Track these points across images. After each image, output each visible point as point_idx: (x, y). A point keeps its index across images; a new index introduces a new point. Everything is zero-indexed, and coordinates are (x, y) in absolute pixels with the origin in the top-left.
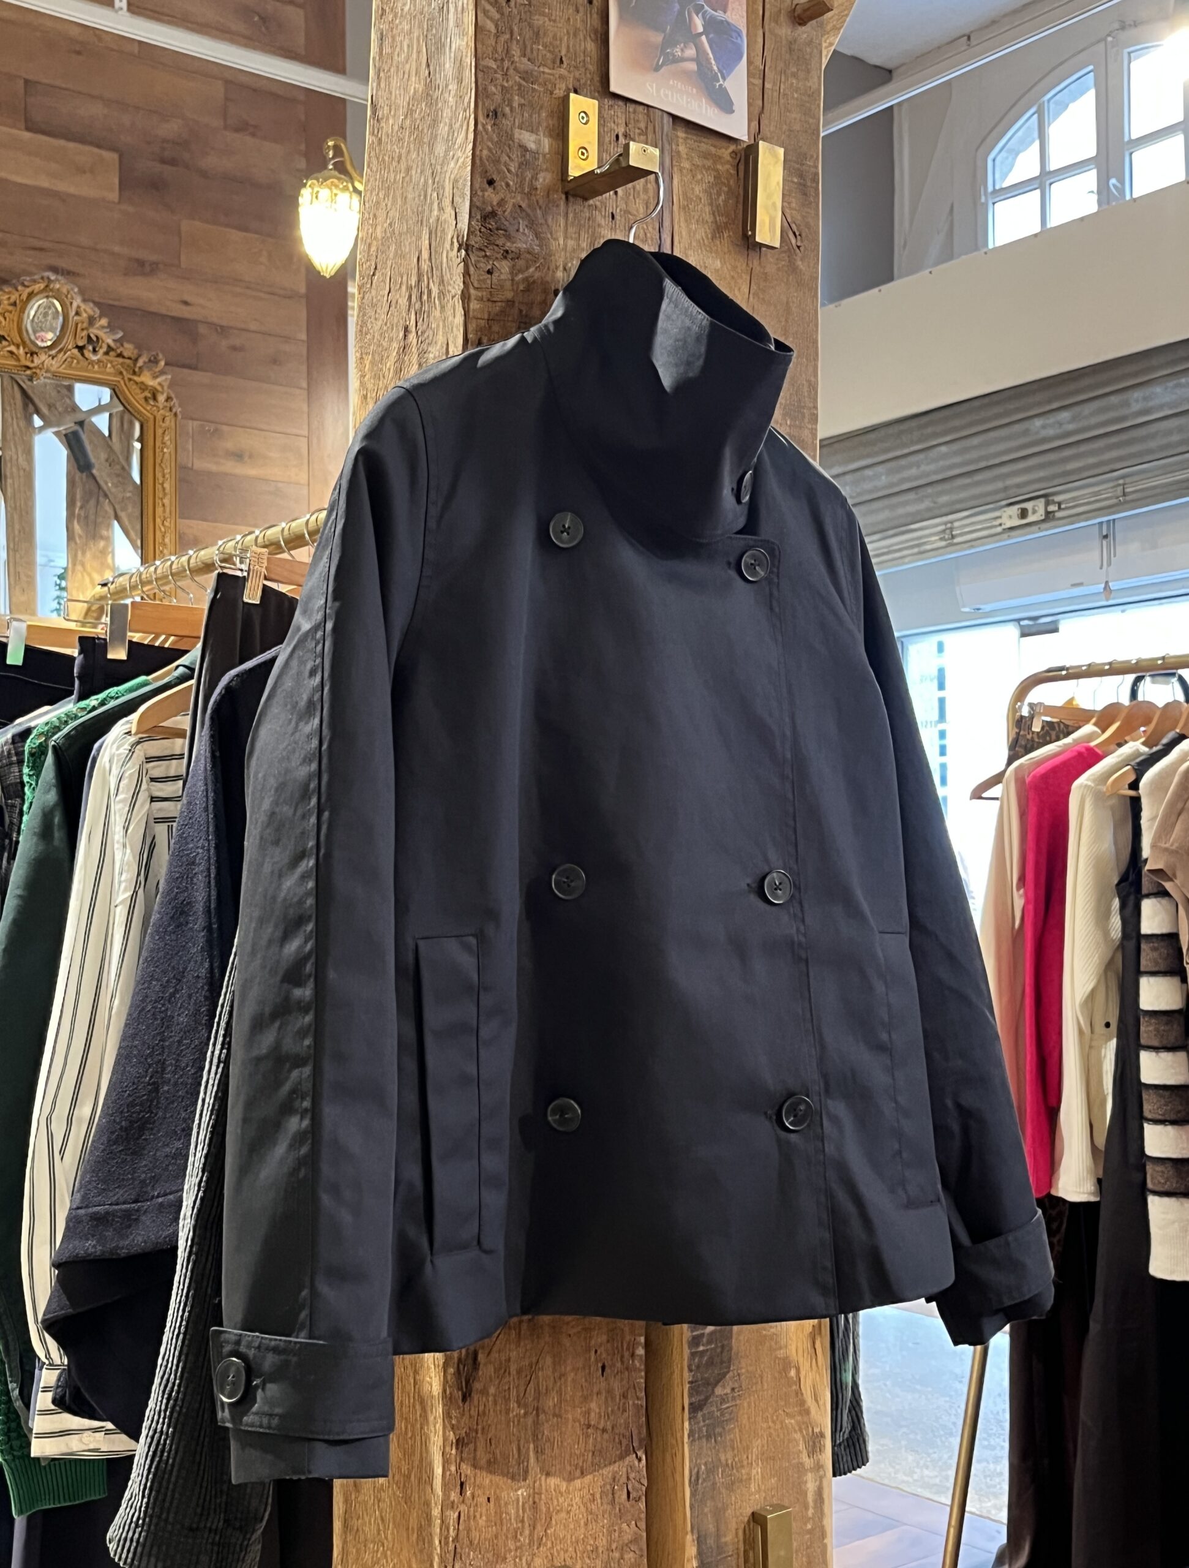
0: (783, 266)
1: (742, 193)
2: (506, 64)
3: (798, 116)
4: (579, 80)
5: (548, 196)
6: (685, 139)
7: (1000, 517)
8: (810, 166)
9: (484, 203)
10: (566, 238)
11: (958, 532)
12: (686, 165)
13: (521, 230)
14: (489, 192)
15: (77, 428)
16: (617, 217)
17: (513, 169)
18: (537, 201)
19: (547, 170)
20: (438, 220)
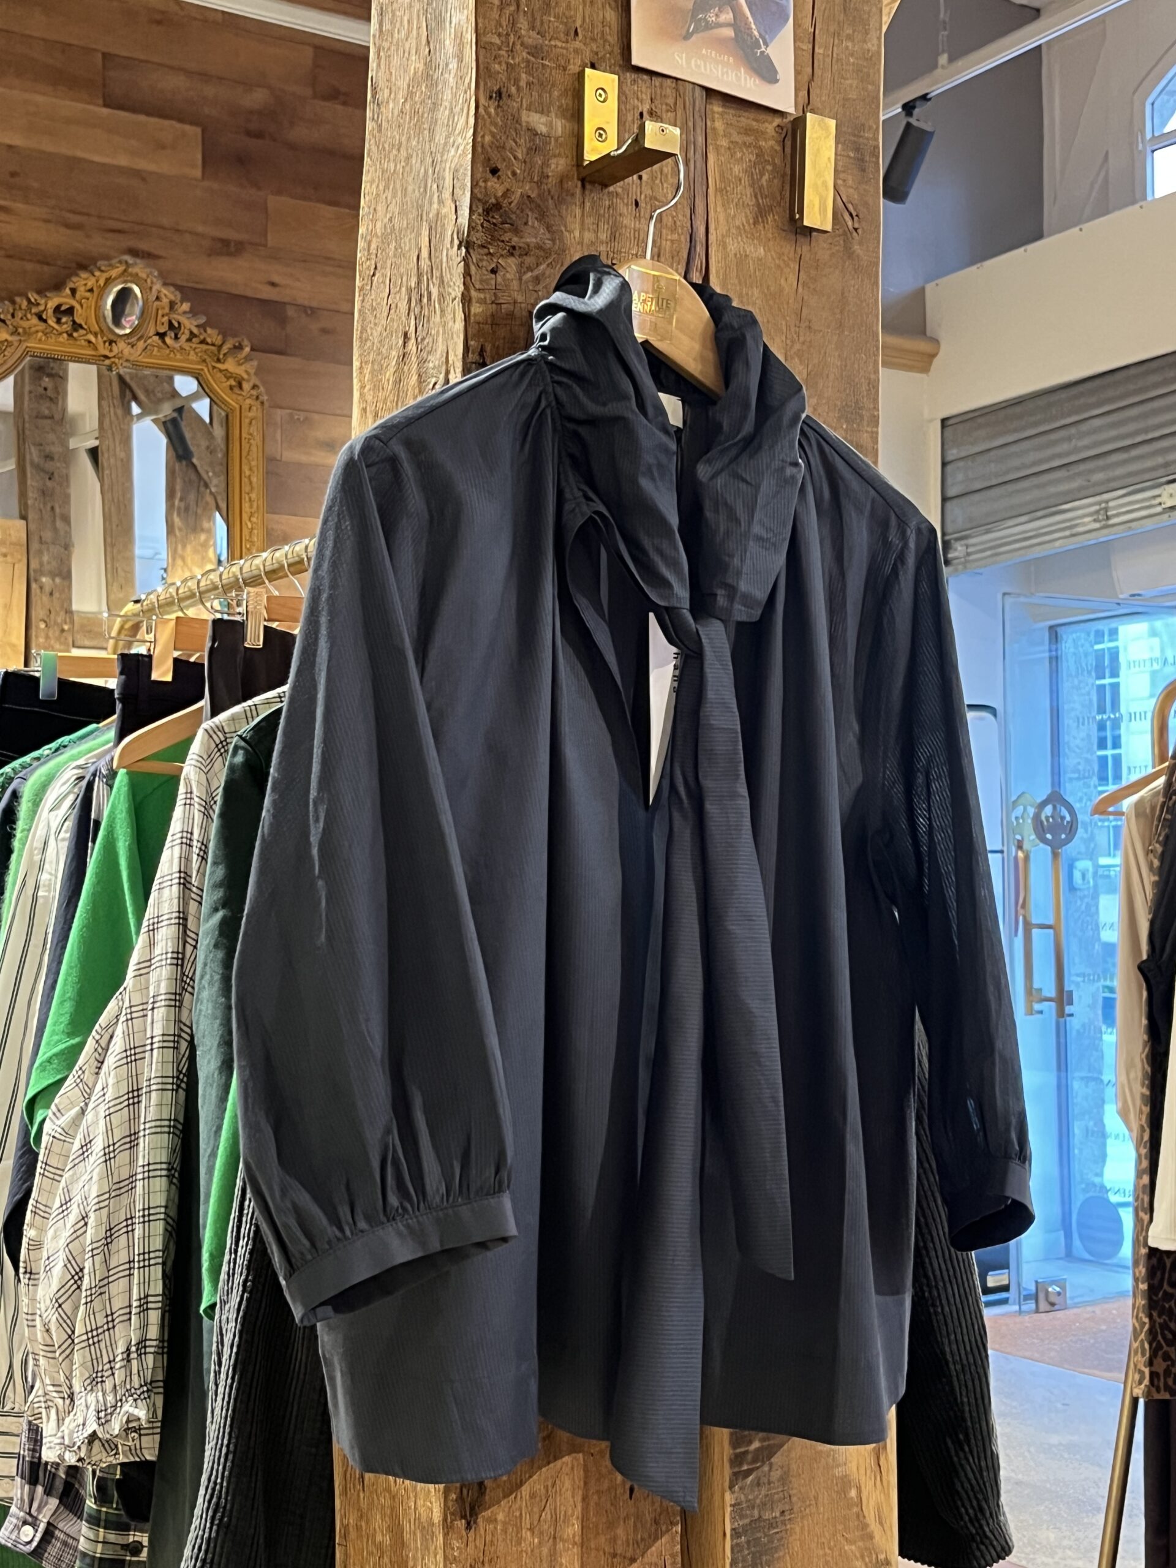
0: (838, 251)
1: (788, 172)
2: (512, 38)
3: (855, 83)
4: (597, 54)
5: (561, 182)
6: (722, 114)
7: (1159, 496)
8: (868, 139)
9: (486, 194)
10: (582, 229)
11: (1114, 512)
12: (724, 143)
13: (530, 223)
14: (493, 183)
15: (175, 415)
16: (642, 205)
17: (520, 156)
19: (559, 155)
20: (438, 214)
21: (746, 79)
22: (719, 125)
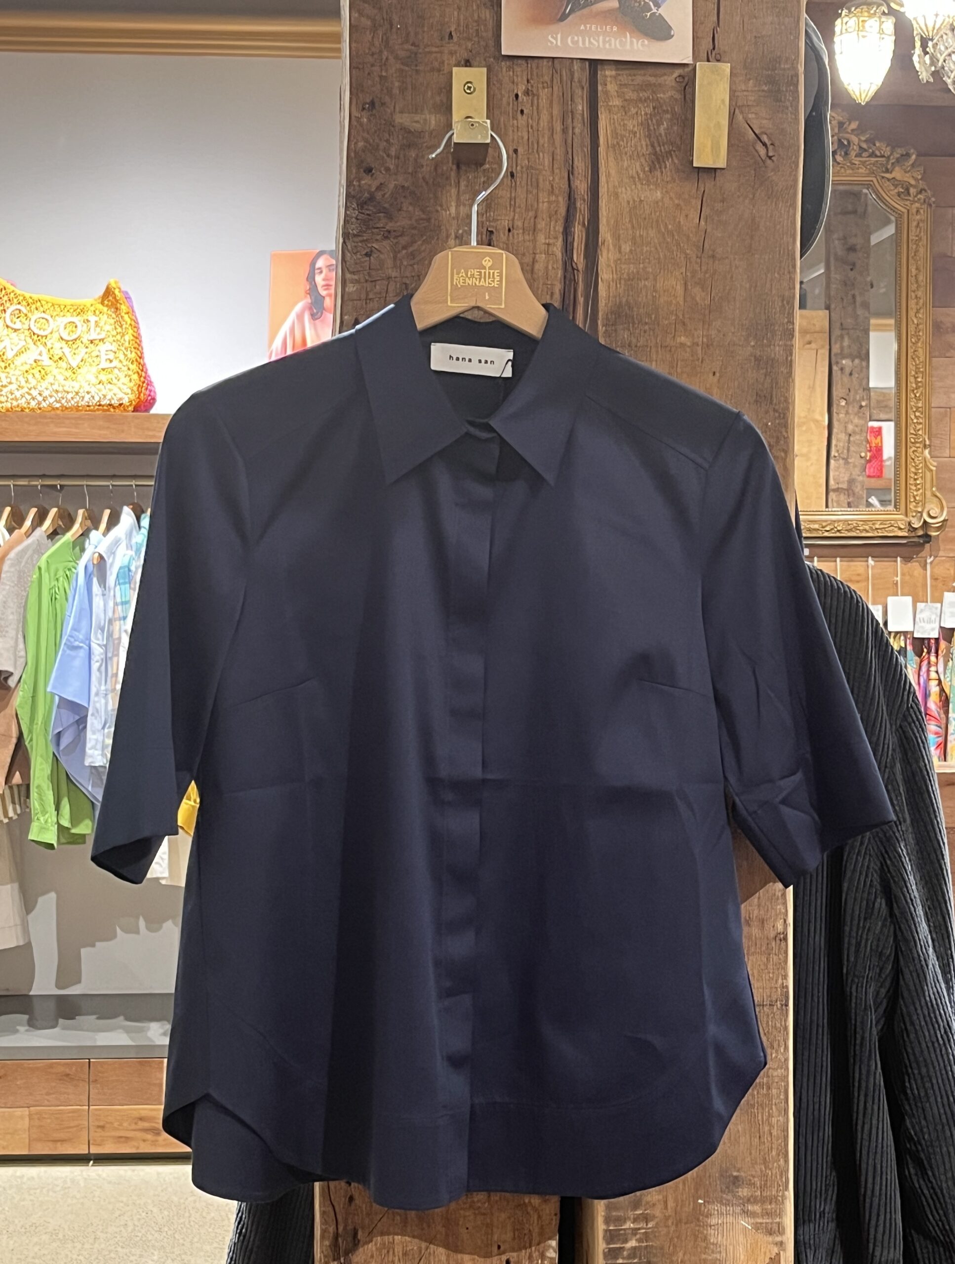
1: (689, 116)
2: (386, 53)
3: (770, 19)
4: (471, 51)
5: (436, 169)
6: (615, 77)
8: (784, 69)
10: (457, 206)
12: (617, 102)
13: (405, 209)
14: (366, 181)
16: (518, 175)
17: (393, 154)
18: (424, 178)
21: (632, 43)
22: (612, 87)
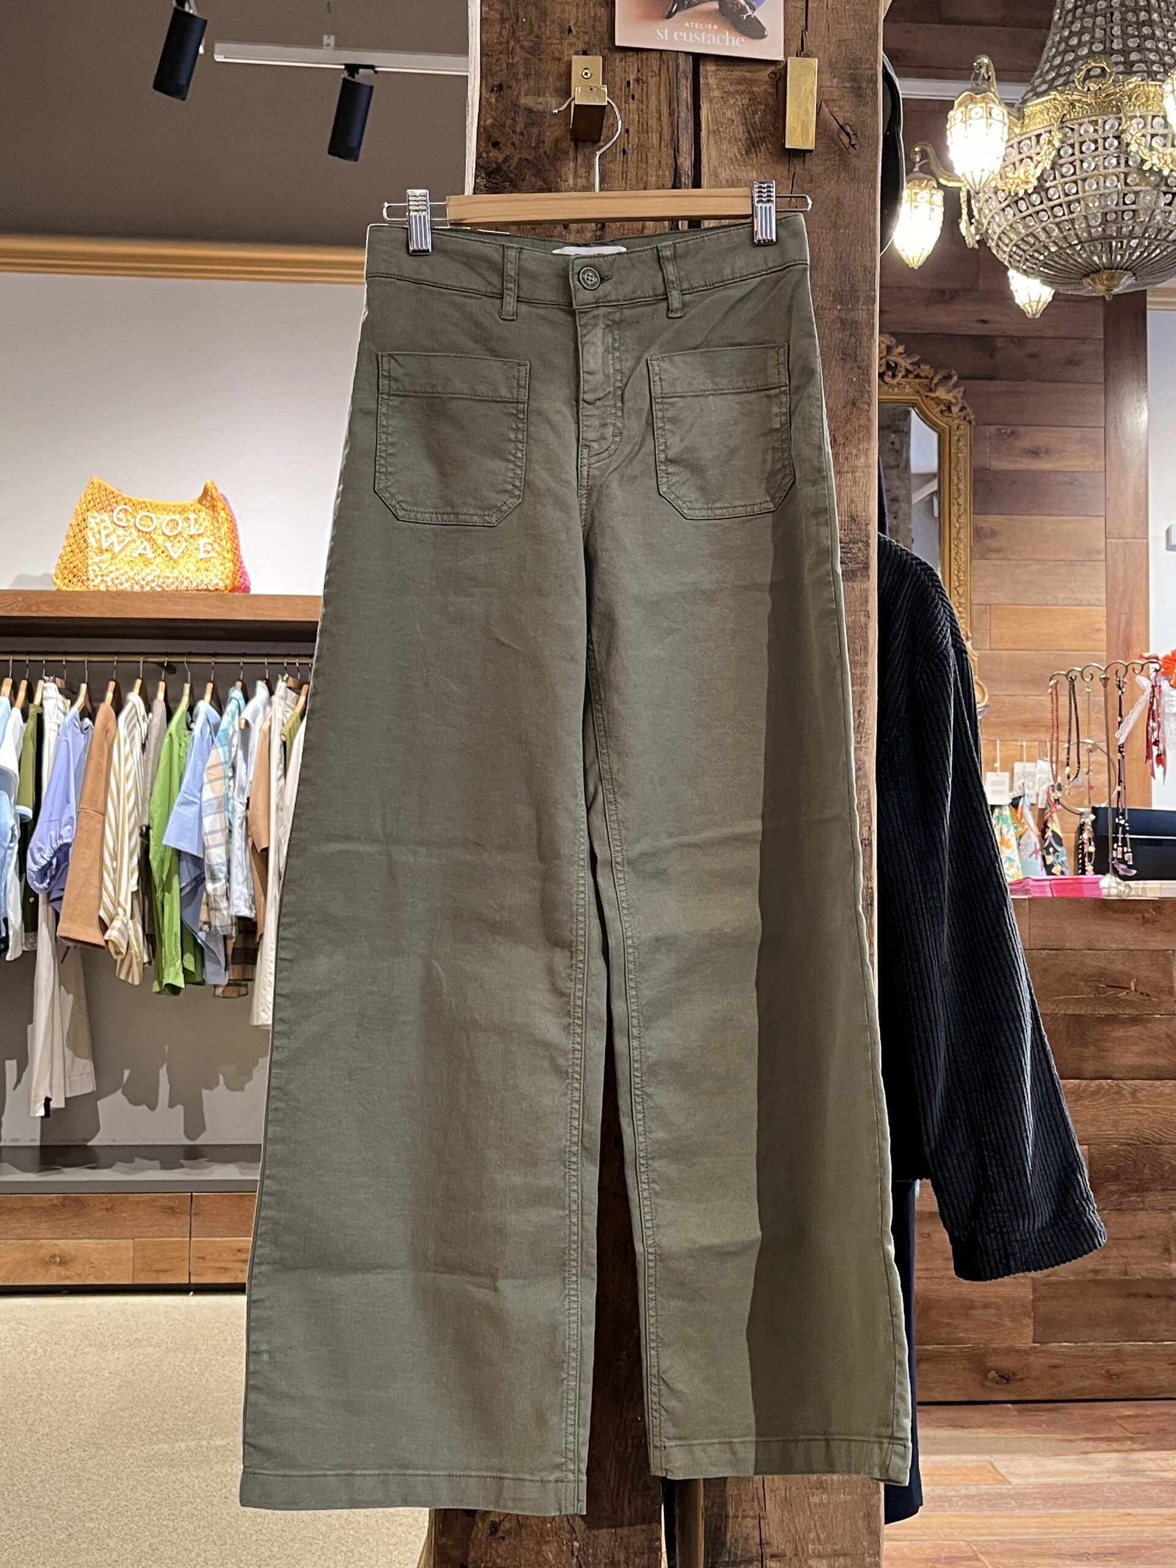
0: (832, 165)
1: (781, 108)
2: (512, 43)
5: (556, 144)
6: (715, 72)
9: (488, 162)
12: (717, 93)
14: (494, 153)
17: (518, 130)
19: (554, 124)
21: (730, 40)
22: (712, 81)
